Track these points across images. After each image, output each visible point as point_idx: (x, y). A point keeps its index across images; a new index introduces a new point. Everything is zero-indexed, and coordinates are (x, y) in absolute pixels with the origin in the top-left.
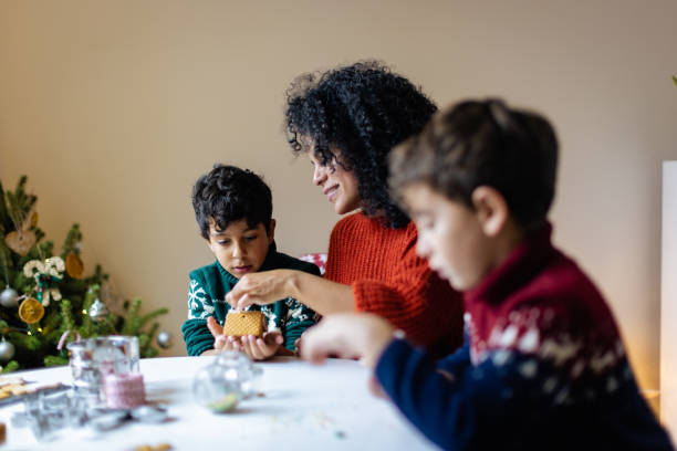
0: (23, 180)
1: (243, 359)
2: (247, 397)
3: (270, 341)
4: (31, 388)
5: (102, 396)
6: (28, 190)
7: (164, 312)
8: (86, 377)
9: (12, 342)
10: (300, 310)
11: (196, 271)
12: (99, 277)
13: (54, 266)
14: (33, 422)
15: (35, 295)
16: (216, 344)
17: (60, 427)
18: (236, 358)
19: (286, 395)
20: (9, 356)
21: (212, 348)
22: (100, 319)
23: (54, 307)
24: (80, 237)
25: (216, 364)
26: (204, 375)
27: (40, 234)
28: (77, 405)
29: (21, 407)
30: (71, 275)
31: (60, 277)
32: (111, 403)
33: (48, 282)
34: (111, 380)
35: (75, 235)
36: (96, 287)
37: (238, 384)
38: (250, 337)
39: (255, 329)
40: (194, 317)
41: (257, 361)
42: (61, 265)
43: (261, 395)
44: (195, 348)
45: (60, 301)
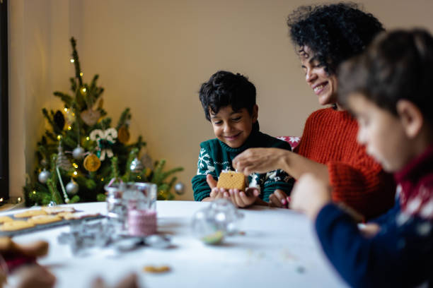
0: (96, 78)
1: (230, 206)
2: (232, 234)
3: (250, 194)
4: (78, 215)
5: (127, 226)
6: (99, 84)
7: (180, 170)
8: (116, 211)
9: (78, 183)
10: (275, 174)
11: (205, 143)
12: (140, 144)
13: (111, 134)
14: (72, 240)
15: (95, 152)
16: (212, 194)
17: (91, 246)
18: (225, 205)
19: (260, 235)
20: (75, 192)
21: (209, 196)
22: (137, 172)
23: (107, 161)
24: (130, 117)
25: (210, 207)
26: (200, 216)
27: (103, 113)
28: (107, 230)
29: (67, 229)
30: (121, 141)
31: (113, 142)
32: (132, 230)
33: (105, 144)
34: (133, 214)
35: (126, 115)
36: (137, 150)
37: (225, 224)
38: (235, 190)
39: (240, 185)
40: (200, 174)
41: (240, 208)
42: (115, 134)
43: (243, 234)
44: (199, 195)
45: (111, 158)
